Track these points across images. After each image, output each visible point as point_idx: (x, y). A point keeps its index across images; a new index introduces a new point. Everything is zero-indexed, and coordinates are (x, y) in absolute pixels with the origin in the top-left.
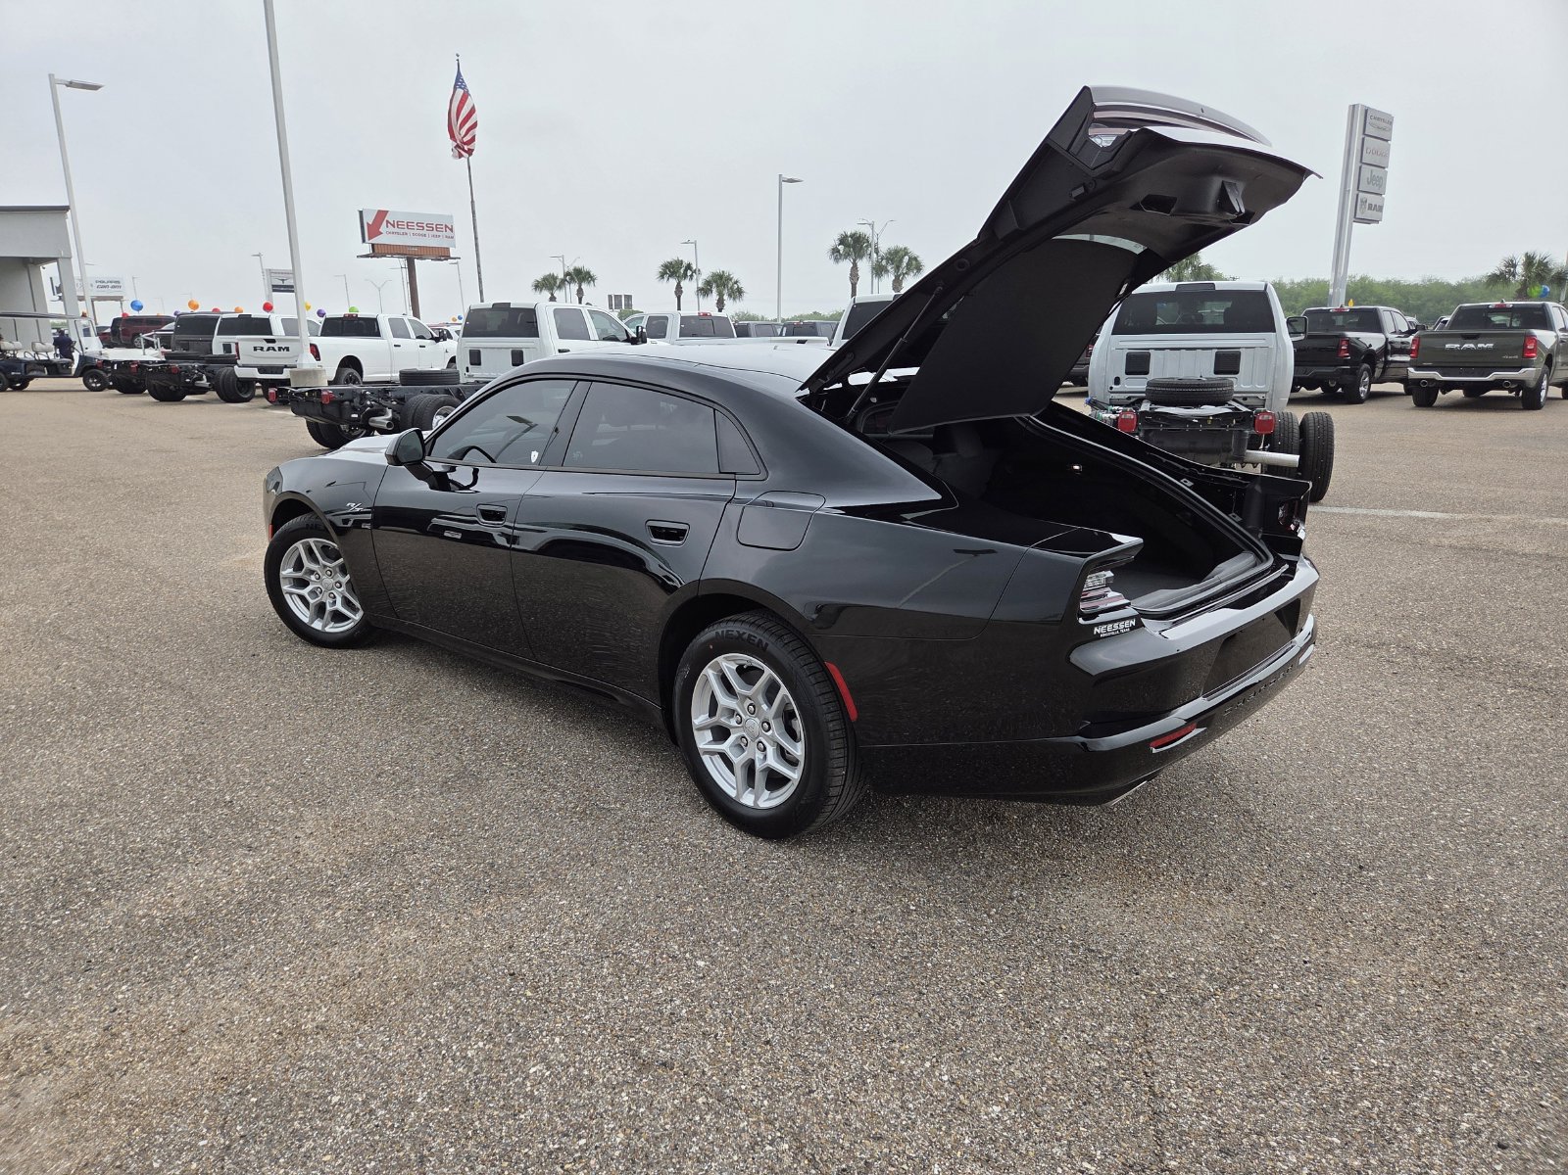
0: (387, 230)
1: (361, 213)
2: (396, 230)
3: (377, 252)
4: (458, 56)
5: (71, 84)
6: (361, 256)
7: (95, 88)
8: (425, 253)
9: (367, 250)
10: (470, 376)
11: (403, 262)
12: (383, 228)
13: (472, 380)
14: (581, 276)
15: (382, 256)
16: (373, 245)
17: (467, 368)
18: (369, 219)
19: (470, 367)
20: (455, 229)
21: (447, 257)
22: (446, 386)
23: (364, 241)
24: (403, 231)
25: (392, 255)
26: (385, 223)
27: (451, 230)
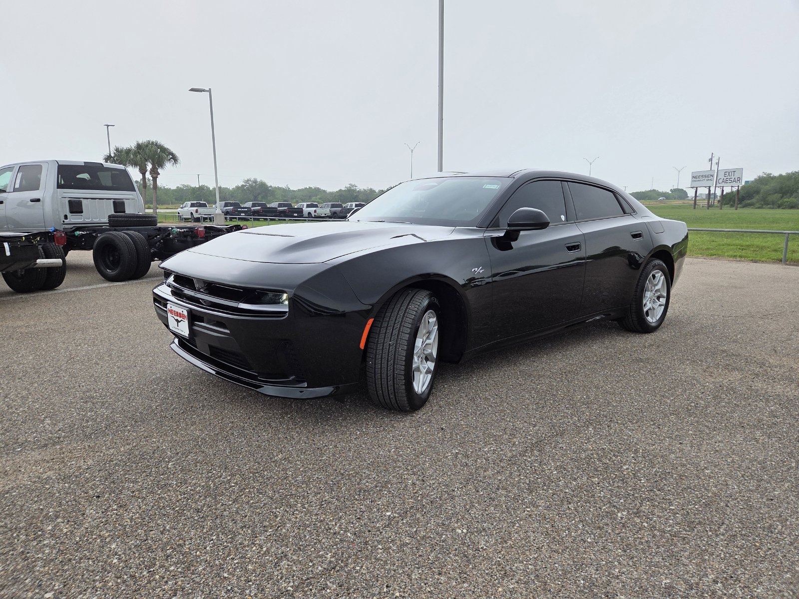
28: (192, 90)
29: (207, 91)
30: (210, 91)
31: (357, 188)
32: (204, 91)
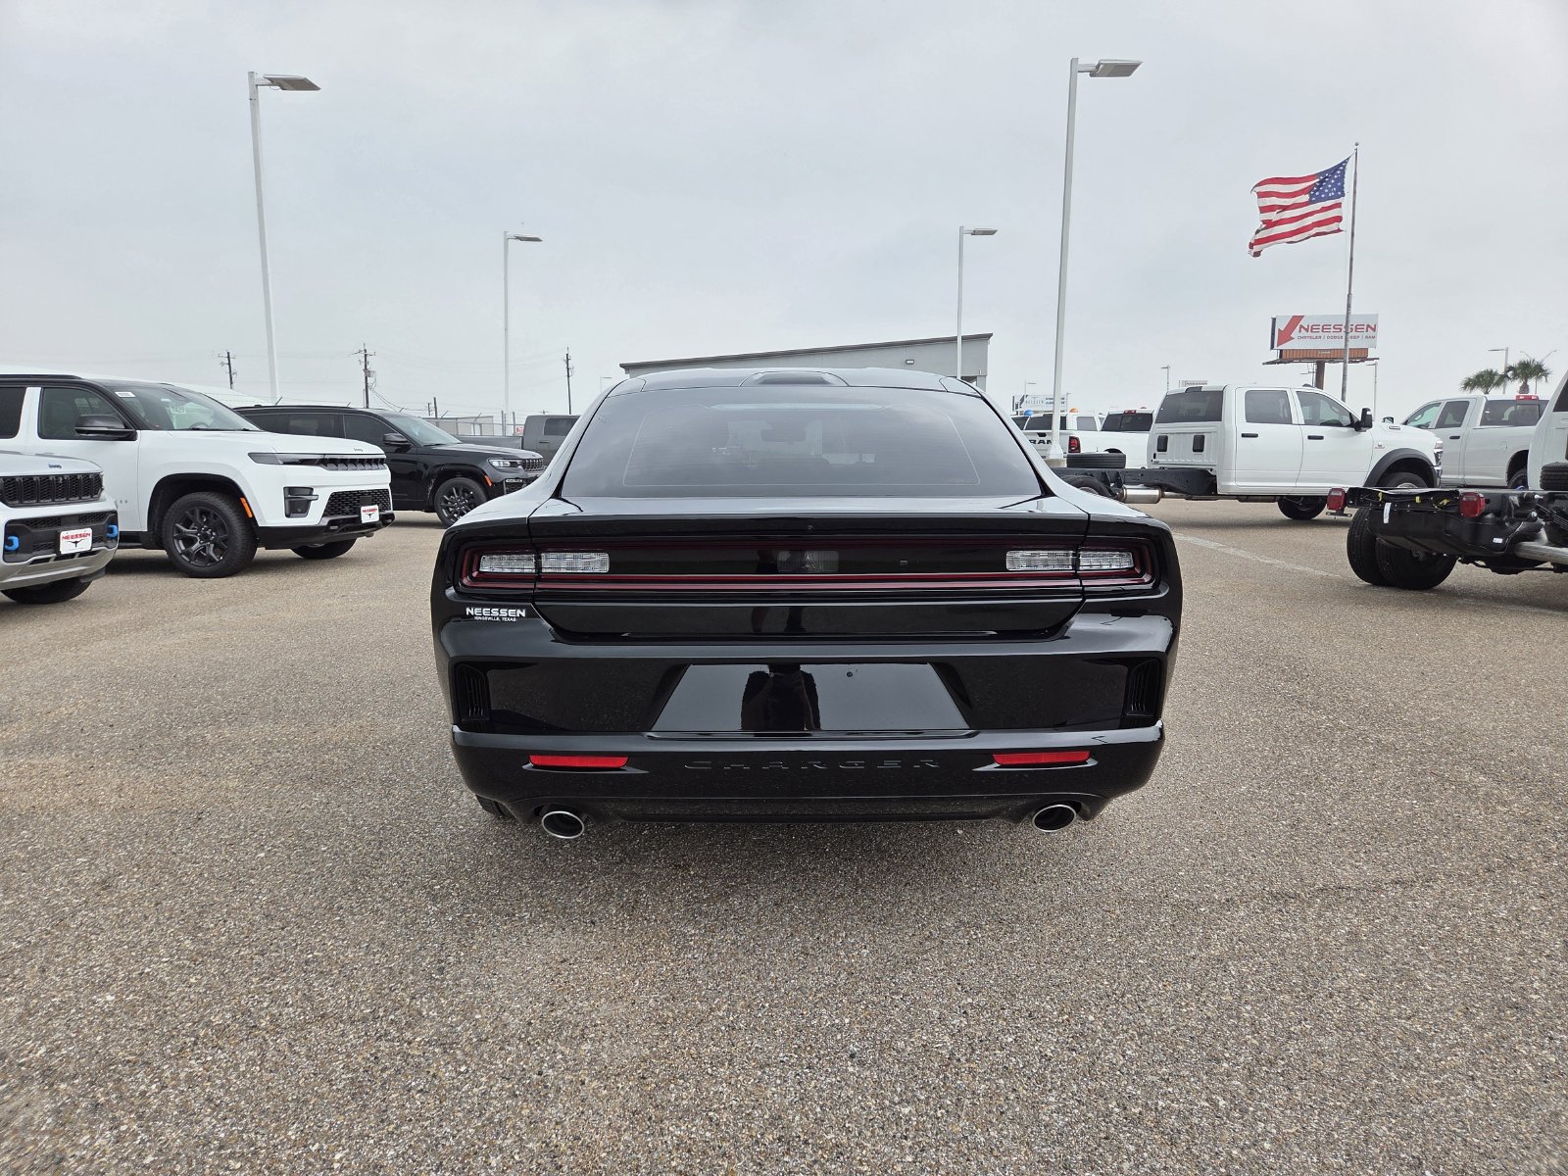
0: (1300, 335)
1: (1274, 320)
2: (1310, 334)
3: (1285, 359)
4: (1357, 145)
5: (974, 233)
6: (1268, 363)
7: (992, 233)
8: (1335, 356)
9: (1274, 355)
10: (1157, 463)
11: (1312, 366)
12: (1295, 334)
13: (1157, 467)
14: (1529, 370)
15: (1289, 362)
16: (1281, 351)
17: (1155, 455)
18: (1281, 326)
19: (1157, 453)
20: (1379, 329)
21: (1364, 359)
22: (1104, 470)
23: (1272, 347)
24: (1318, 335)
25: (1301, 360)
26: (1298, 327)
27: (1374, 330)
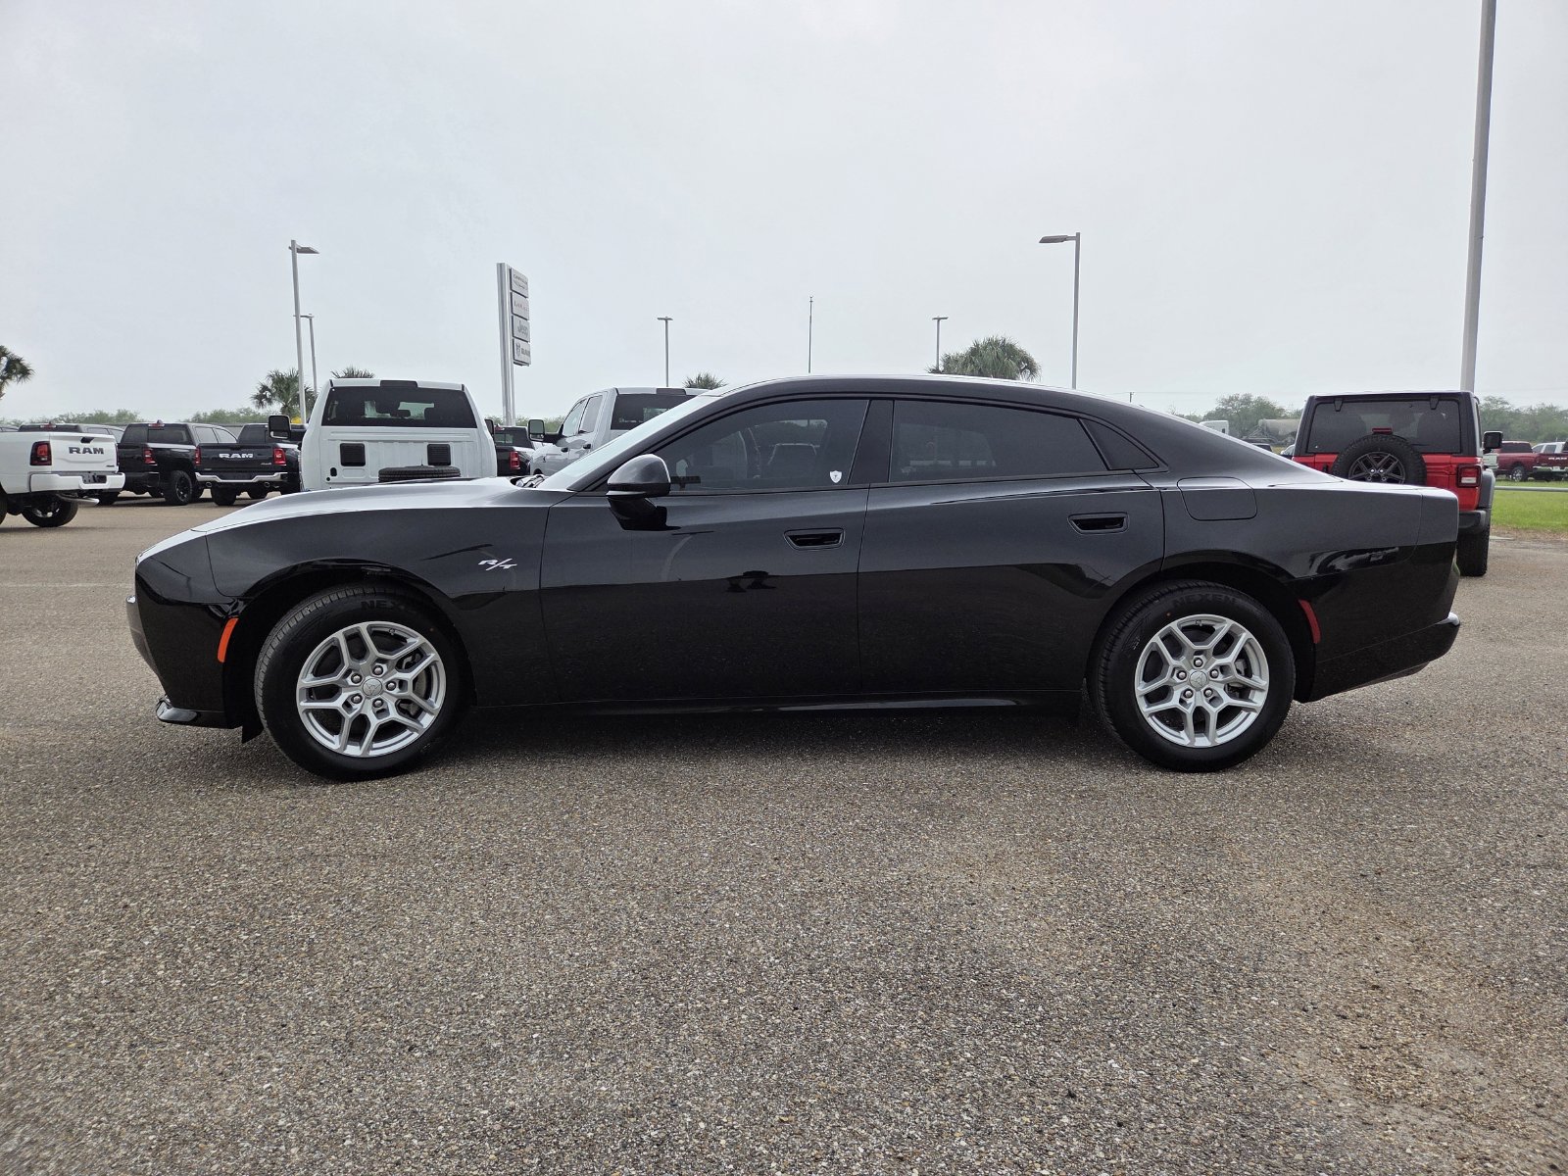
28: (1045, 240)
29: (1072, 238)
30: (1077, 238)
31: (1507, 406)
32: (1065, 240)
